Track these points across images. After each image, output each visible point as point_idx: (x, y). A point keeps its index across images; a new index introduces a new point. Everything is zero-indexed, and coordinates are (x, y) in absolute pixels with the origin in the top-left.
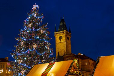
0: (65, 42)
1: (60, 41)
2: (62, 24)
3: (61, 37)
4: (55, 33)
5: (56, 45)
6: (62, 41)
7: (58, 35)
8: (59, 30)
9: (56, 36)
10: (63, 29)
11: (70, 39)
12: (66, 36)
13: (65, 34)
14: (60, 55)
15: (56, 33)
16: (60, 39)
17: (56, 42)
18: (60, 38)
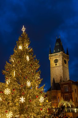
0: (62, 66)
1: (56, 65)
2: (58, 44)
3: (57, 59)
4: (49, 55)
5: (51, 70)
6: (58, 65)
7: (53, 58)
8: (54, 51)
9: (51, 58)
10: (59, 50)
11: (67, 62)
12: (63, 58)
13: (61, 57)
14: (56, 82)
15: (51, 55)
16: (55, 63)
17: (51, 66)
18: (56, 61)
